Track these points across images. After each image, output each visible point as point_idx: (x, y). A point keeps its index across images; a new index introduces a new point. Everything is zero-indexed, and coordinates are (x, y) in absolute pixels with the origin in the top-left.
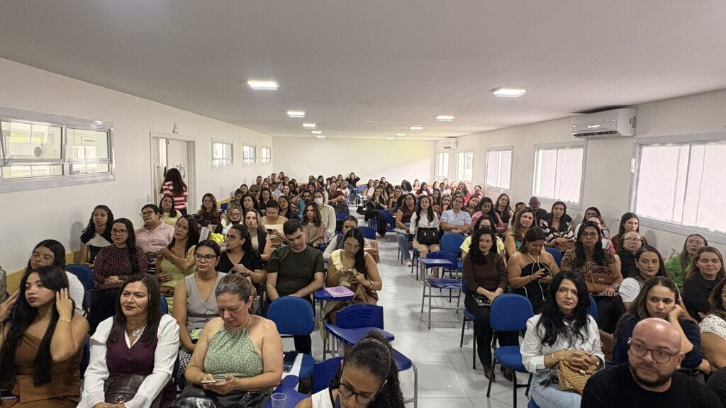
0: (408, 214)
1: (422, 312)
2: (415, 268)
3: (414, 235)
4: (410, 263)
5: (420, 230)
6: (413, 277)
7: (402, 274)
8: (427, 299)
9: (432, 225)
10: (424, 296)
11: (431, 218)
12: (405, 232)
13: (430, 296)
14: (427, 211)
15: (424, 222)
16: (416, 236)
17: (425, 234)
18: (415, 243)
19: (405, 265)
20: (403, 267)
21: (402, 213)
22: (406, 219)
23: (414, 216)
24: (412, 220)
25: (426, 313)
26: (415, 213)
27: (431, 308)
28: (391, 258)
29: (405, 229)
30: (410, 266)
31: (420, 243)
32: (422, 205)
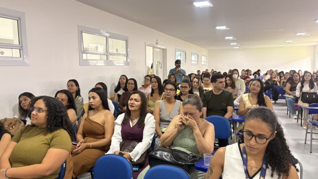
0: (294, 85)
1: (305, 143)
2: (300, 121)
3: (300, 97)
4: (296, 117)
5: (304, 94)
6: (298, 125)
7: (290, 122)
8: (309, 135)
9: (312, 91)
10: (307, 133)
11: (312, 86)
12: (292, 97)
13: (312, 133)
14: (309, 82)
15: (306, 89)
16: (301, 98)
17: (307, 96)
18: (300, 103)
19: (292, 118)
20: (290, 119)
21: (290, 85)
22: (293, 89)
23: (299, 85)
24: (297, 88)
25: (308, 144)
26: (300, 83)
27: (312, 139)
28: (282, 114)
29: (292, 95)
30: (296, 119)
31: (304, 102)
32: (305, 78)
